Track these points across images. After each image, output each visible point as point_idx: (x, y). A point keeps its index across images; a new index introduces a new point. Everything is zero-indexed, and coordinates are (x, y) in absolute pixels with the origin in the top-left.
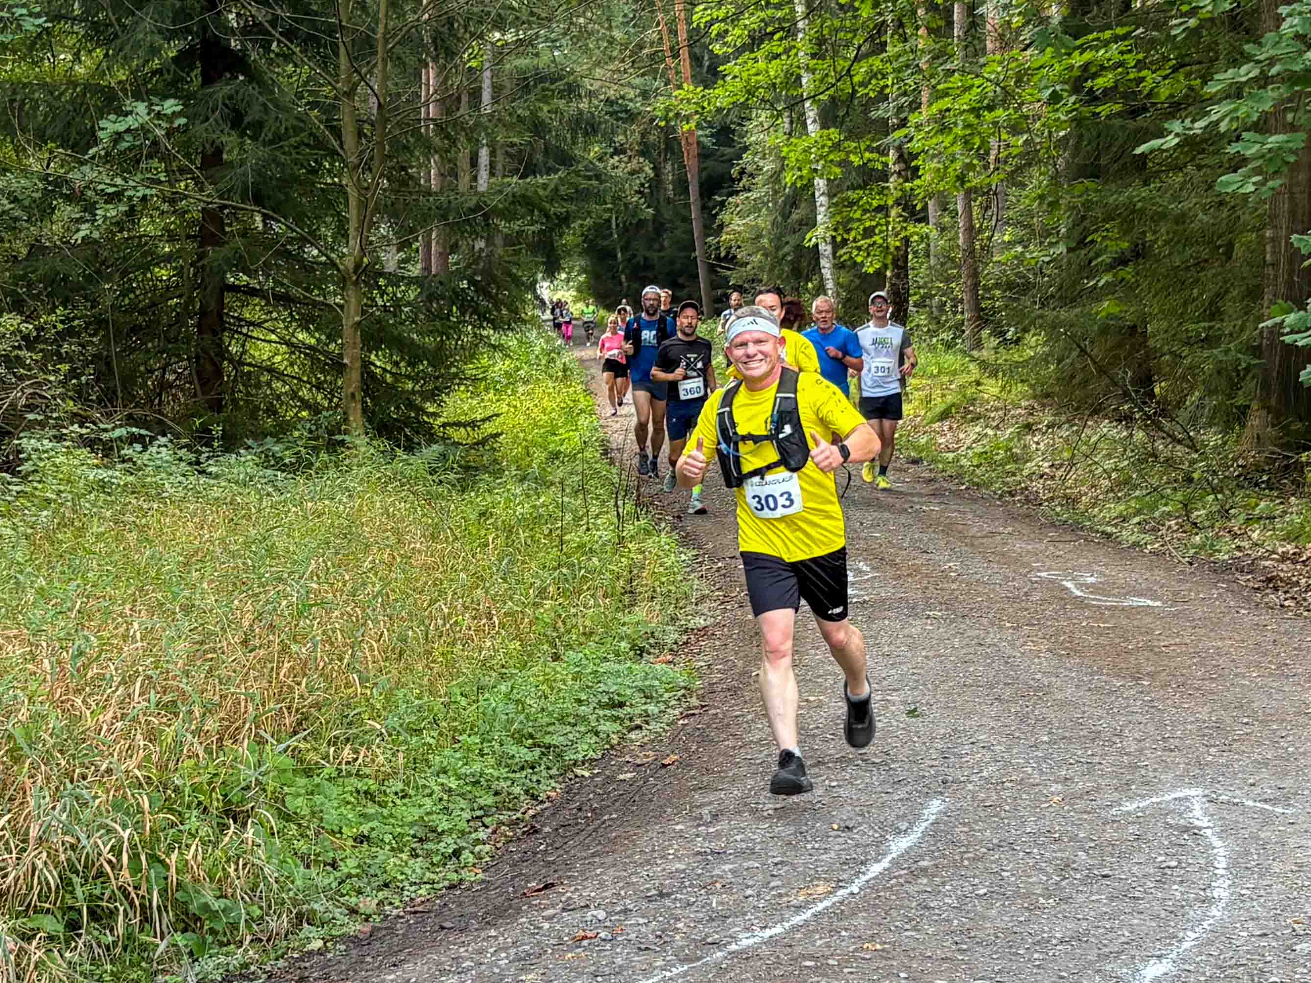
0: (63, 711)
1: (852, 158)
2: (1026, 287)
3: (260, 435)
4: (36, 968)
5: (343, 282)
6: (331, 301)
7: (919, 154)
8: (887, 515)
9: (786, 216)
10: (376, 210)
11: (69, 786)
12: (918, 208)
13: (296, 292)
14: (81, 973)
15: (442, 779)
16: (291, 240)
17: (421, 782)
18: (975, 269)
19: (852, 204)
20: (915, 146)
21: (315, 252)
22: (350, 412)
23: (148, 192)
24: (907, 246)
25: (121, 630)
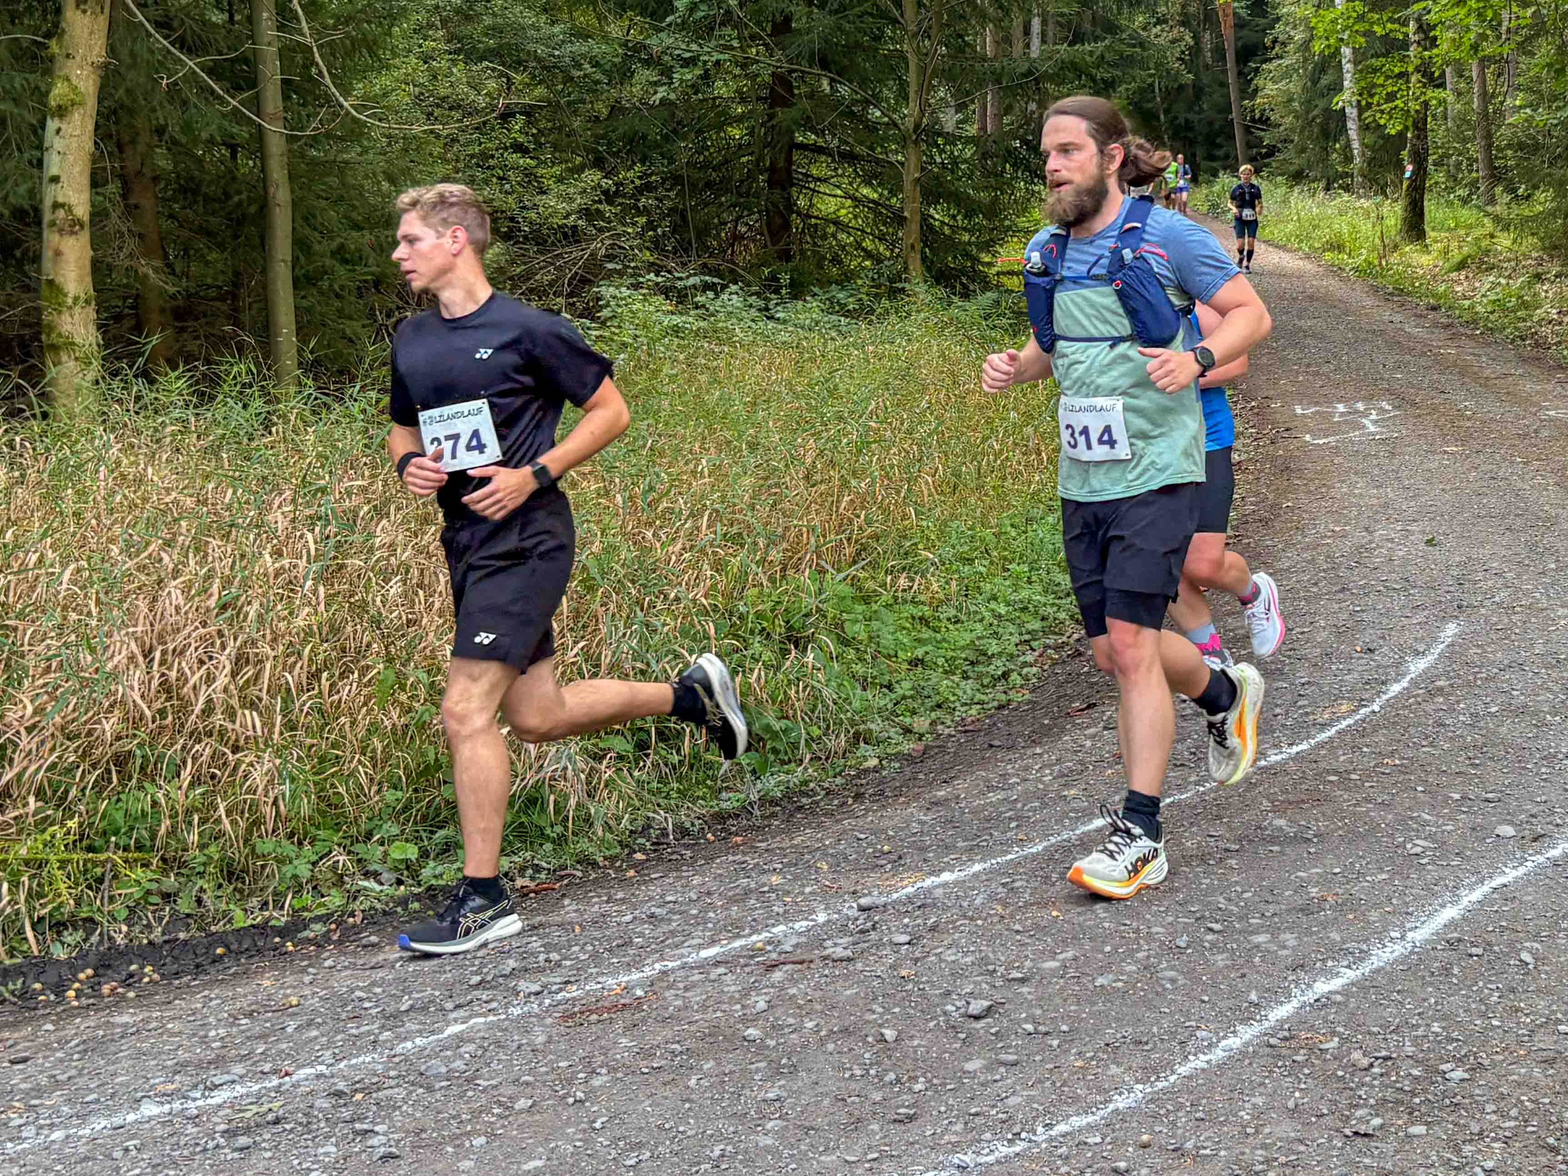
0: (635, 544)
1: (1376, 28)
2: (1536, 148)
3: (825, 283)
4: (606, 786)
5: (903, 141)
6: (893, 158)
7: (1435, 26)
8: (1408, 357)
9: (1315, 82)
10: (935, 74)
11: (639, 613)
12: (1437, 74)
13: (859, 150)
14: (649, 791)
15: (993, 605)
16: (855, 102)
17: (973, 608)
18: (1489, 131)
19: (1375, 71)
20: (1432, 18)
21: (878, 114)
22: (910, 261)
23: (721, 57)
24: (1426, 109)
25: (691, 466)
